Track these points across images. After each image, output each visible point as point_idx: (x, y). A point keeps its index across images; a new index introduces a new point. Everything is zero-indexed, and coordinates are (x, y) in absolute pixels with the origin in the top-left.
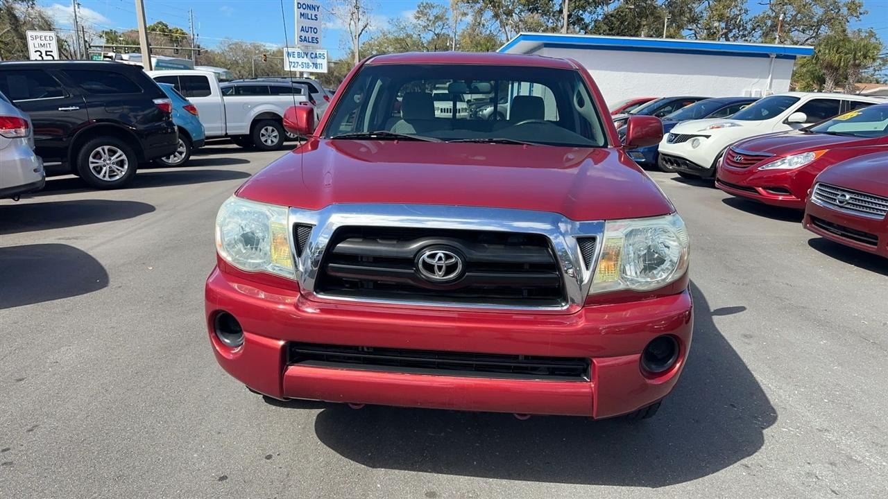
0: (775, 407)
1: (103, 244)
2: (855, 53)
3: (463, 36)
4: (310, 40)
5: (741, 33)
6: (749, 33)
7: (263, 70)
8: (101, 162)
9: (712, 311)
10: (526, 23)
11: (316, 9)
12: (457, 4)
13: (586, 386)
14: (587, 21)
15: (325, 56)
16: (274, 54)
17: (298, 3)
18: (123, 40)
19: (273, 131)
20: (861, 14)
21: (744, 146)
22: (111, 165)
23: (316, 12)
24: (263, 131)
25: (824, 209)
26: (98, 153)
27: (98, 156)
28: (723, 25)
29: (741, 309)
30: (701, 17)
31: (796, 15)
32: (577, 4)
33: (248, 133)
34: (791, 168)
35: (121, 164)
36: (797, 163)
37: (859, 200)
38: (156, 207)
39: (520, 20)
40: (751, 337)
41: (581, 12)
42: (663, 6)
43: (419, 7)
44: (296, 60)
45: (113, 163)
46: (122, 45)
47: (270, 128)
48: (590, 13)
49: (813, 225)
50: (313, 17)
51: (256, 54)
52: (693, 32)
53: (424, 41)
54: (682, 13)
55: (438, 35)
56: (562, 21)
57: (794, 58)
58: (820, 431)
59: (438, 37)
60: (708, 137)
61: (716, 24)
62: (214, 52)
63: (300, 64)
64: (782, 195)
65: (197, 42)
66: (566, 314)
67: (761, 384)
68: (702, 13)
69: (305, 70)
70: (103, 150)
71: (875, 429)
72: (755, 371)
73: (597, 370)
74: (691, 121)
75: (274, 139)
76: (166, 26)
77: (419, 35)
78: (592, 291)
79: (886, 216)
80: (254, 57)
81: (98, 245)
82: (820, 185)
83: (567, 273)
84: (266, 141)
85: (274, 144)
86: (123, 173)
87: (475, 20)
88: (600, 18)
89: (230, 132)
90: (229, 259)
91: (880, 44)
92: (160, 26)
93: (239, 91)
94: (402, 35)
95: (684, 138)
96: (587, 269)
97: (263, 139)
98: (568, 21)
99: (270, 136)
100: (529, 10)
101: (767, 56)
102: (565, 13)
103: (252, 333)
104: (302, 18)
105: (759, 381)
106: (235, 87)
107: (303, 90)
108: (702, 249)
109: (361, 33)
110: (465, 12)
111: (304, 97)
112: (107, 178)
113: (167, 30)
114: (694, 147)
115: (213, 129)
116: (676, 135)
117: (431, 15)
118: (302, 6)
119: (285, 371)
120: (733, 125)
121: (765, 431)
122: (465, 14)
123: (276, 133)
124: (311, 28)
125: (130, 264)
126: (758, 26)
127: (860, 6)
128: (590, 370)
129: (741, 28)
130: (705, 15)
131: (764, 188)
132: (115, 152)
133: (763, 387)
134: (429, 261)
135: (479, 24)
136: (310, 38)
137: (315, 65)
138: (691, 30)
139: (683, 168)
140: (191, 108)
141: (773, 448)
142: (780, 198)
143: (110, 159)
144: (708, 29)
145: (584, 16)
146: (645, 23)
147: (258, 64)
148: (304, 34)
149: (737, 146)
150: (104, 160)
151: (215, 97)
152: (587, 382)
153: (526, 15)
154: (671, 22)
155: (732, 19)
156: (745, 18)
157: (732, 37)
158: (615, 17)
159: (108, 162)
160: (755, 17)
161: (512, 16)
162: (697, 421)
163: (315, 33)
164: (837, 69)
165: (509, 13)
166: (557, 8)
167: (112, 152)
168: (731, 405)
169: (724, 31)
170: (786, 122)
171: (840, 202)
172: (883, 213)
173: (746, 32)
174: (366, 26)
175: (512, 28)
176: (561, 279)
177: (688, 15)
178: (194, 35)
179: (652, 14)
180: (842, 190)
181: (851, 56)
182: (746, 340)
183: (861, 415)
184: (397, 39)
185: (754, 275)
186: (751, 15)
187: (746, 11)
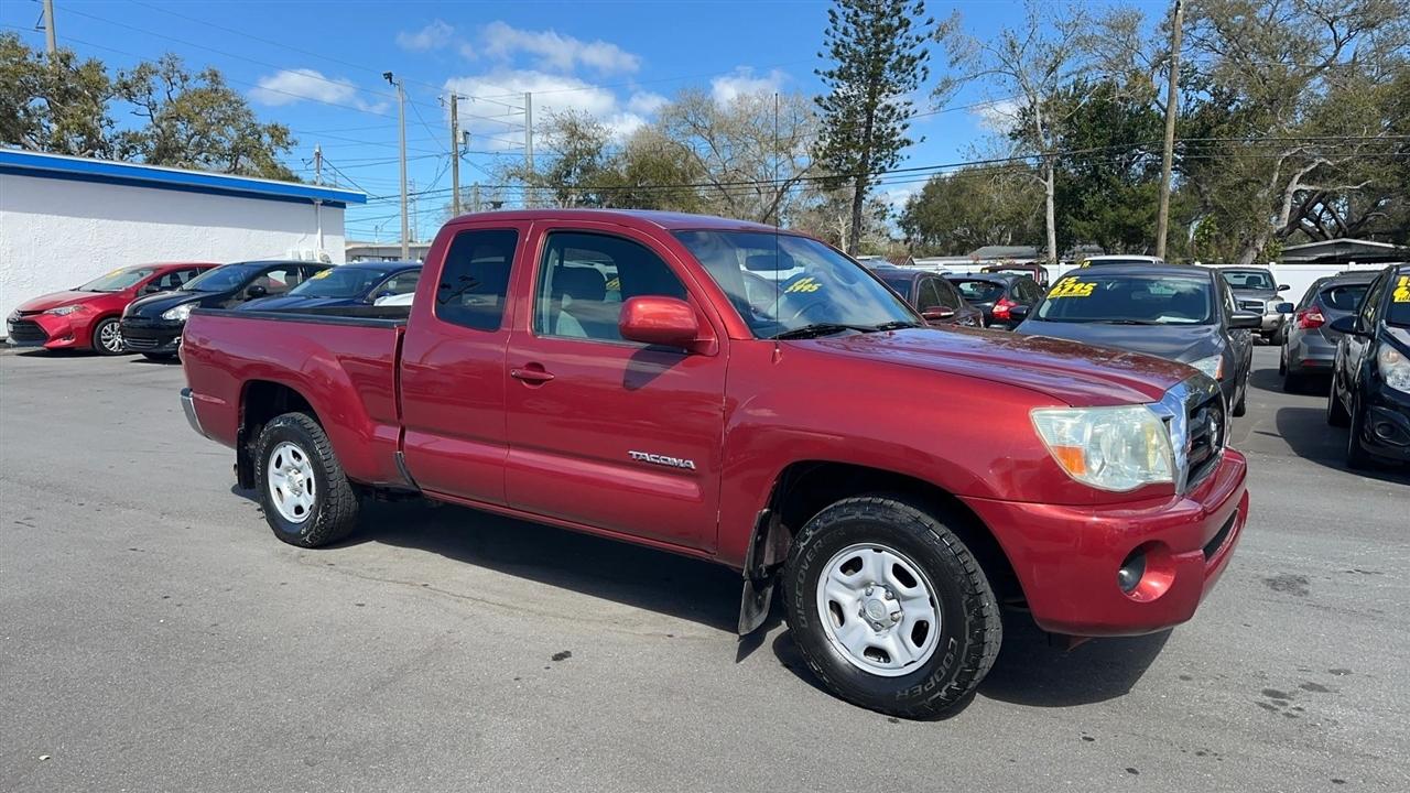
57: (343, 206)
101: (309, 201)
160: (123, 134)
186: (119, 128)
187: (110, 123)
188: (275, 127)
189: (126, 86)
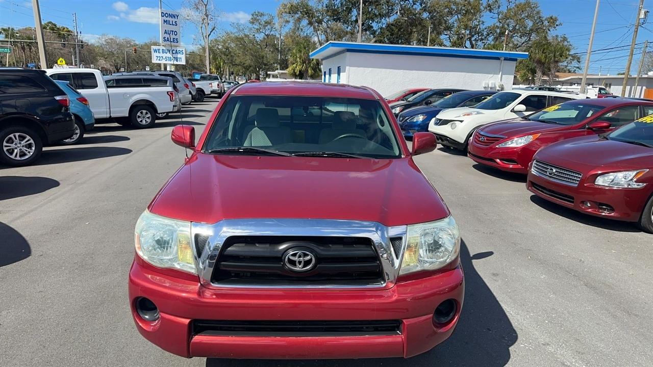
0: (515, 329)
1: (22, 216)
2: (555, 53)
3: (286, 36)
4: (172, 40)
5: (480, 38)
6: (485, 37)
7: (134, 59)
8: (13, 146)
9: (471, 256)
10: (332, 29)
11: (176, 17)
12: (281, 14)
13: (398, 337)
14: (375, 28)
15: (184, 52)
16: (142, 47)
17: (162, 13)
18: (20, 36)
19: (147, 113)
20: (557, 25)
21: (487, 129)
22: (21, 148)
23: (176, 20)
24: (139, 114)
25: (539, 177)
26: (11, 138)
27: (10, 141)
28: (468, 32)
29: (490, 254)
30: (453, 26)
31: (516, 26)
32: (368, 16)
33: (127, 115)
34: (517, 146)
35: (30, 146)
36: (521, 143)
37: (561, 173)
38: (60, 182)
39: (328, 27)
40: (498, 275)
41: (371, 22)
42: (427, 18)
43: (253, 15)
44: (161, 55)
45: (23, 146)
46: (18, 40)
47: (144, 111)
48: (377, 22)
49: (533, 188)
50: (174, 23)
51: (127, 47)
52: (448, 36)
53: (258, 39)
54: (440, 23)
55: (267, 36)
56: (358, 28)
57: (516, 60)
58: (544, 345)
59: (268, 37)
60: (461, 121)
61: (463, 32)
62: (94, 45)
63: (164, 58)
64: (512, 164)
65: (80, 37)
66: (385, 289)
67: (506, 311)
68: (453, 23)
69: (168, 62)
70: (15, 136)
71: (578, 341)
72: (502, 302)
73: (406, 327)
74: (450, 109)
75: (148, 120)
76: (55, 25)
77: (254, 35)
78: (401, 273)
79: (579, 184)
80: (127, 49)
81: (18, 218)
82: (536, 161)
83: (382, 256)
84: (141, 121)
85: (147, 123)
86: (31, 154)
87: (295, 25)
88: (384, 26)
89: (113, 115)
90: (145, 258)
91: (570, 45)
92: (50, 25)
93: (120, 83)
94: (241, 35)
95: (445, 122)
96: (397, 258)
97: (139, 120)
98: (362, 28)
99: (144, 117)
100: (334, 20)
101: (498, 59)
102: (360, 22)
103: (167, 313)
104: (165, 24)
105: (505, 309)
106: (116, 80)
107: (168, 82)
108: (462, 206)
109: (210, 34)
110: (288, 20)
111: (170, 87)
112: (18, 158)
113: (56, 29)
114: (452, 129)
115: (100, 113)
116: (440, 120)
117: (262, 21)
118: (165, 15)
119: (191, 340)
120: (478, 113)
121: (510, 348)
122: (288, 22)
123: (149, 115)
124: (172, 31)
125: (47, 234)
126: (491, 33)
127: (556, 21)
128: (402, 327)
129: (480, 34)
130: (455, 25)
131: (500, 160)
132: (24, 138)
133: (508, 314)
134: (292, 258)
135: (298, 29)
136: (171, 40)
137: (176, 59)
138: (446, 35)
139: (445, 143)
140: (83, 100)
141: (516, 360)
142: (511, 166)
143: (20, 143)
144: (458, 35)
145: (373, 25)
146: (415, 30)
147: (129, 55)
148: (167, 36)
149: (482, 130)
150: (16, 144)
151: (101, 89)
152: (399, 334)
153: (332, 24)
154: (434, 29)
155: (474, 27)
156: (482, 27)
157: (474, 40)
158: (395, 26)
159: (19, 145)
160: (489, 27)
161: (322, 24)
162: (467, 343)
163: (176, 35)
164: (543, 64)
165: (320, 22)
166: (354, 18)
167: (22, 138)
168: (488, 329)
169: (469, 36)
170: (513, 111)
171: (550, 174)
172: (577, 182)
173: (483, 37)
174: (214, 29)
175: (322, 32)
176: (380, 266)
177: (444, 25)
178: (77, 33)
179: (420, 24)
180: (550, 166)
181: (552, 55)
182: (495, 278)
183: (569, 331)
184: (237, 38)
185: (497, 225)
186: (486, 25)
187: (483, 22)
188: (551, 18)
189: (489, 6)
